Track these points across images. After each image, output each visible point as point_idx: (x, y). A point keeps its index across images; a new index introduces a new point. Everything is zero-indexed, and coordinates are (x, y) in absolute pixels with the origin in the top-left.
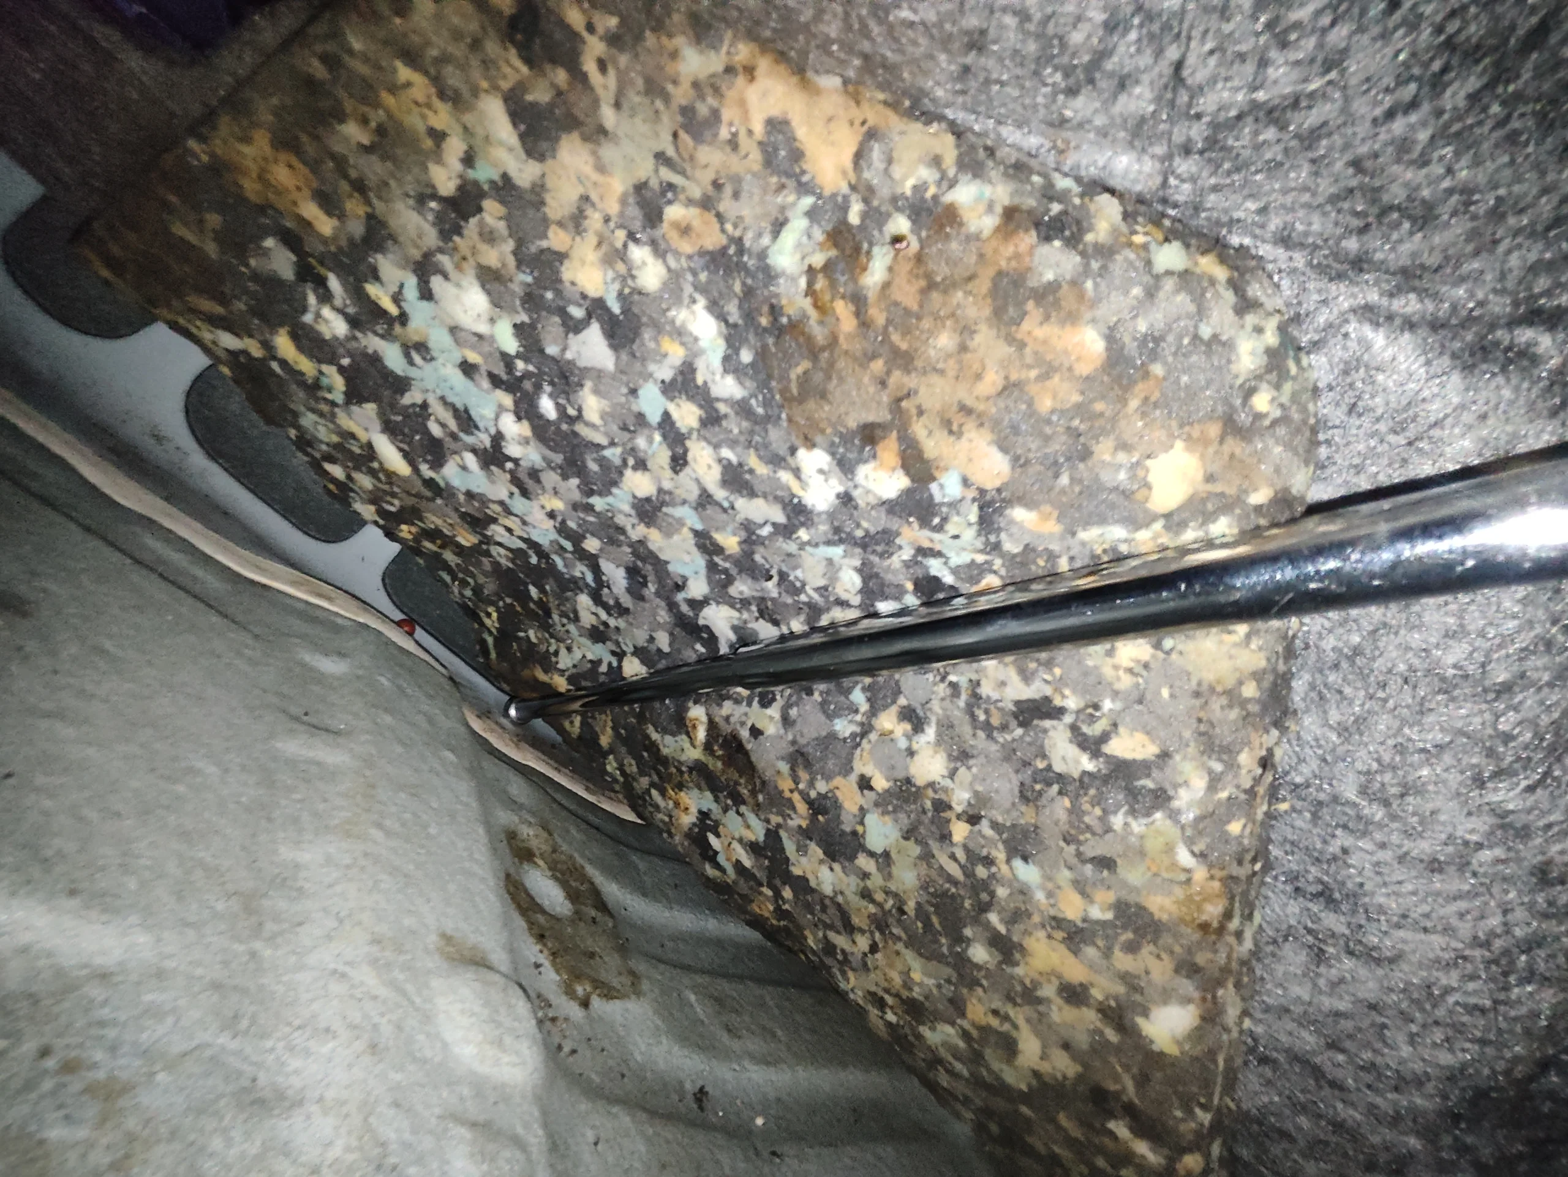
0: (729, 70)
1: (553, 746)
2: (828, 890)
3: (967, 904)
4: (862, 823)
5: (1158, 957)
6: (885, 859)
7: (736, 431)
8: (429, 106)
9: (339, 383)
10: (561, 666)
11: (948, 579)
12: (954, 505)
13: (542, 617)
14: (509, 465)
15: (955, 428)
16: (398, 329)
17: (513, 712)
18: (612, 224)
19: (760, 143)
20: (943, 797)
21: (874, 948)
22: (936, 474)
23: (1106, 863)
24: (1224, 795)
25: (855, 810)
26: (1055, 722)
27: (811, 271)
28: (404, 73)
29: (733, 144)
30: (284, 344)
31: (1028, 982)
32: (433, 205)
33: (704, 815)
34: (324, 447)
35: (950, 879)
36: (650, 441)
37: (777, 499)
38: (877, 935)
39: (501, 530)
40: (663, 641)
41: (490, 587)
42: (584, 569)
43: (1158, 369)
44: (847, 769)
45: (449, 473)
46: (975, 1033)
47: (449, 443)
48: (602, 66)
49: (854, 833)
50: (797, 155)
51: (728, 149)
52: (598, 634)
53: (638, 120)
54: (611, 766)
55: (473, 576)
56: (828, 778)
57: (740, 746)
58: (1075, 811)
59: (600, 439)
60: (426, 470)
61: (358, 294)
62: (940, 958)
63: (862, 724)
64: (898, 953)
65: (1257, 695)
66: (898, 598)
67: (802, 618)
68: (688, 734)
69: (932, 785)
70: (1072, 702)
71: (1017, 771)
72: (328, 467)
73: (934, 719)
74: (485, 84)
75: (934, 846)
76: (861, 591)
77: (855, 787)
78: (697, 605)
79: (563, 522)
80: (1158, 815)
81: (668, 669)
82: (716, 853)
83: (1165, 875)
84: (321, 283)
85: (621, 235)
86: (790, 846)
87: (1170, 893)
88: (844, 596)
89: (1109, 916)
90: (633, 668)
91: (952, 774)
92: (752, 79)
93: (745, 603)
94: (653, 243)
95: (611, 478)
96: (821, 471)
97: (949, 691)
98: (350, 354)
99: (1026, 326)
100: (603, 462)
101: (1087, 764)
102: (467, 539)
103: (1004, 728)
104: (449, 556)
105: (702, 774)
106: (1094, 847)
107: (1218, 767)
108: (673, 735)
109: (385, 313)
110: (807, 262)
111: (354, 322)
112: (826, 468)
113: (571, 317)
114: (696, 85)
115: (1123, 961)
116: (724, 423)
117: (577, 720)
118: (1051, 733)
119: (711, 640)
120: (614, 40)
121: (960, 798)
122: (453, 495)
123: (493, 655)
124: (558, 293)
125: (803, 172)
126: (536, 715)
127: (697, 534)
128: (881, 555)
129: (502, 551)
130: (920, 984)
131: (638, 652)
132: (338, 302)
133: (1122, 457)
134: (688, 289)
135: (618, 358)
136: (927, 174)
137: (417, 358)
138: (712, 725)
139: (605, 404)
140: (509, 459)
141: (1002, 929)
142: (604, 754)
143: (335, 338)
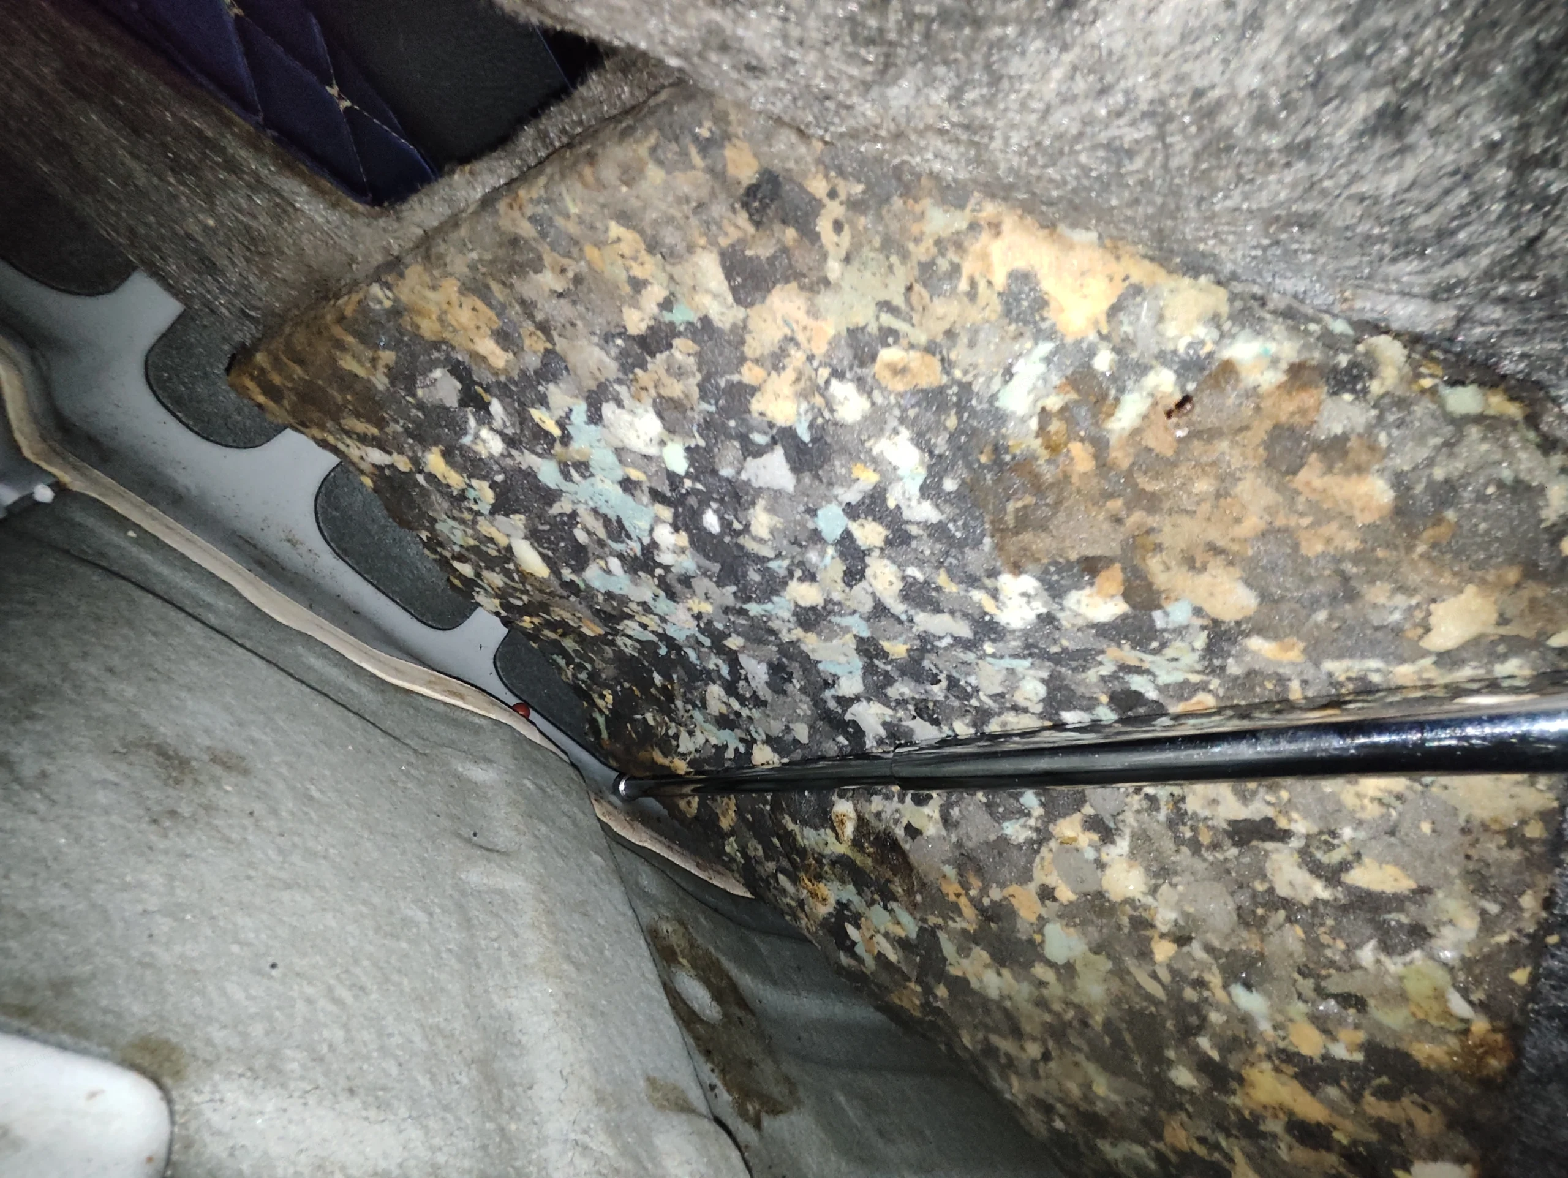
0: (974, 227)
1: (659, 820)
2: (993, 994)
3: (1170, 1024)
4: (1040, 931)
5: (1425, 1109)
6: (1067, 971)
7: (927, 552)
8: (635, 259)
9: (489, 496)
10: (681, 749)
11: (1152, 694)
12: (1180, 631)
13: (665, 703)
14: (659, 571)
15: (1198, 565)
16: (558, 447)
17: (622, 787)
18: (815, 363)
19: (1000, 294)
20: (1145, 915)
21: (1046, 1057)
22: (1163, 603)
23: (1354, 1001)
24: (1503, 939)
25: (1033, 919)
26: (1279, 845)
27: (1044, 415)
28: (616, 230)
29: (972, 295)
30: (434, 461)
31: (1247, 1113)
32: (619, 342)
33: (842, 906)
34: (457, 549)
35: (1149, 998)
36: (822, 554)
37: (966, 615)
38: (1051, 1044)
39: (635, 625)
40: (801, 732)
41: (608, 672)
42: (720, 662)
43: (1451, 515)
44: (1025, 877)
45: (593, 576)
46: (1173, 1158)
47: (594, 549)
48: (838, 226)
49: (1031, 941)
50: (1041, 303)
51: (965, 300)
52: (725, 722)
53: (868, 274)
54: (731, 846)
55: (591, 661)
56: (1002, 885)
57: (895, 845)
58: (1313, 943)
59: (767, 552)
60: (567, 574)
61: (523, 418)
62: (1134, 1077)
63: (1037, 830)
64: (1076, 1064)
65: (1545, 835)
66: (1089, 709)
67: (968, 719)
68: (833, 829)
69: (1130, 901)
70: (1301, 826)
71: (1232, 894)
72: (457, 565)
73: (1127, 832)
74: (702, 241)
75: (1130, 962)
76: (1043, 700)
77: (1036, 898)
78: (845, 702)
79: (709, 623)
80: (1417, 954)
81: (805, 761)
82: (854, 943)
83: (1436, 1023)
84: (482, 407)
85: (824, 373)
86: (948, 948)
87: (1445, 1043)
88: (1022, 703)
89: (1359, 1057)
90: (763, 755)
91: (1154, 891)
92: (998, 234)
93: (902, 703)
94: (860, 382)
95: (773, 586)
96: (1024, 595)
97: (1145, 804)
98: (503, 470)
99: (1303, 475)
100: (766, 572)
101: (1320, 890)
102: (591, 629)
103: (1215, 846)
104: (569, 644)
105: (845, 868)
106: (1336, 983)
107: (1493, 908)
108: (816, 828)
109: (547, 434)
110: (1040, 405)
111: (511, 442)
112: (1032, 592)
113: (752, 443)
114: (938, 242)
115: (1375, 1107)
116: (914, 544)
117: (695, 801)
118: (1274, 856)
119: (857, 733)
120: (855, 205)
121: (1165, 917)
122: (594, 596)
123: (605, 735)
124: (743, 422)
125: (1043, 319)
126: (646, 793)
127: (860, 640)
128: (1074, 670)
129: (629, 642)
130: (1104, 1100)
131: (770, 740)
132: (497, 424)
133: (1401, 600)
134: (893, 423)
135: (799, 481)
136: (1202, 331)
137: (575, 475)
138: (862, 822)
139: (777, 521)
140: (660, 565)
141: (1215, 1055)
142: (724, 836)
143: (491, 456)
